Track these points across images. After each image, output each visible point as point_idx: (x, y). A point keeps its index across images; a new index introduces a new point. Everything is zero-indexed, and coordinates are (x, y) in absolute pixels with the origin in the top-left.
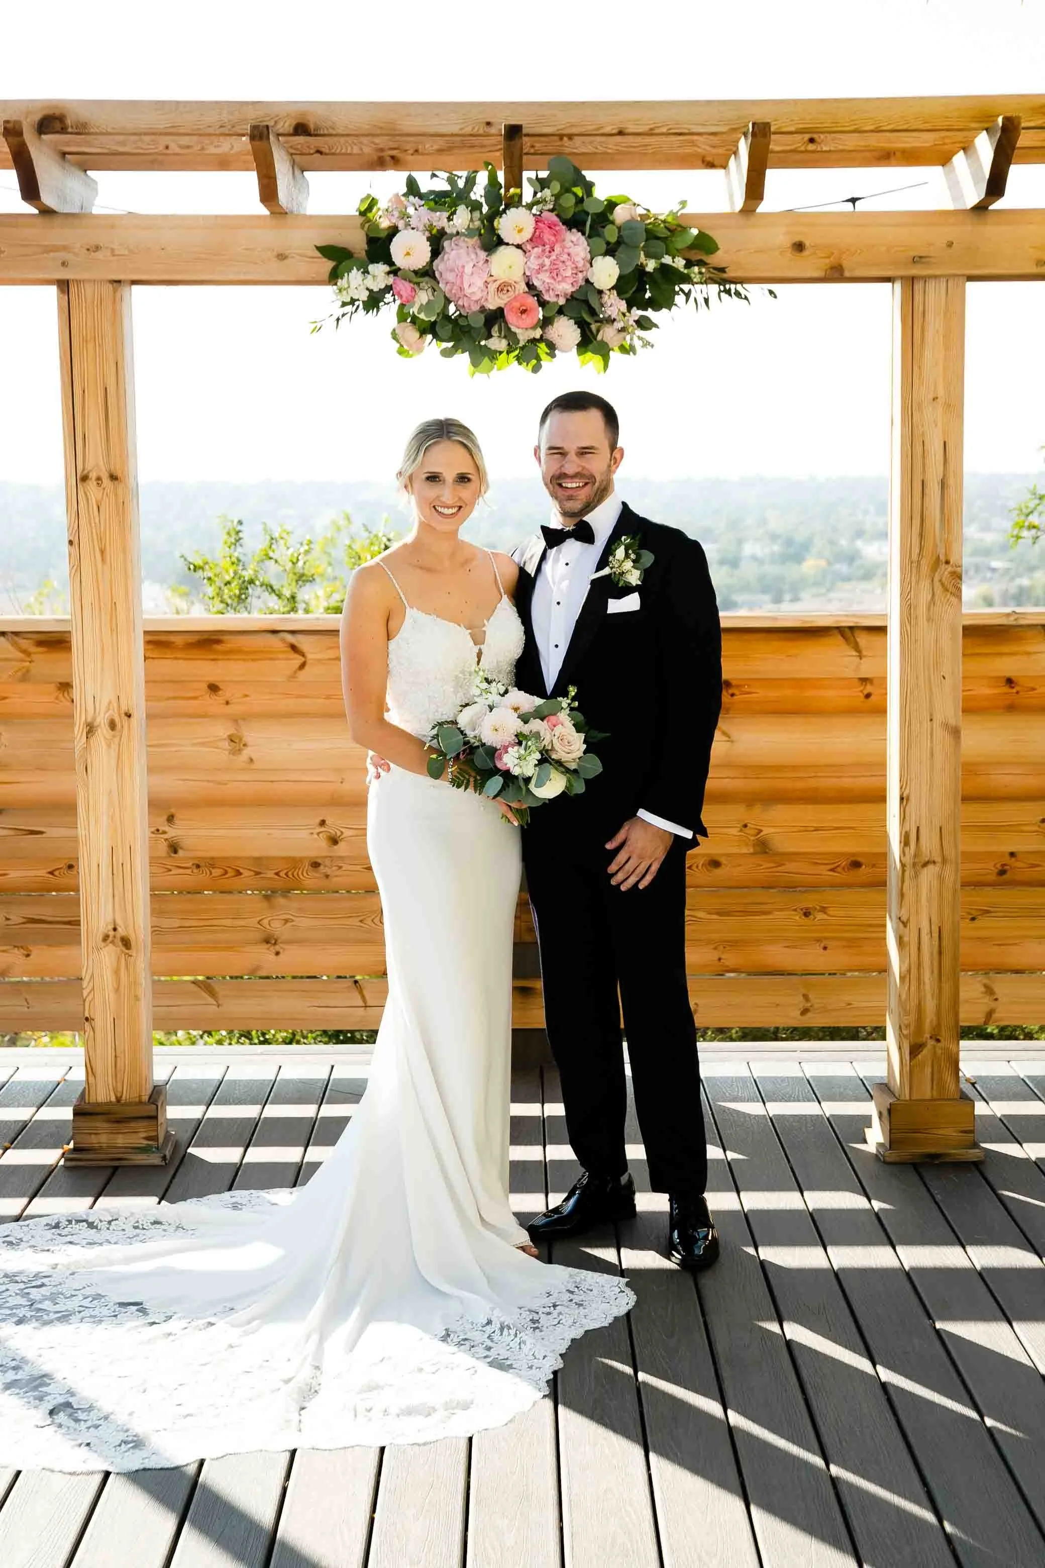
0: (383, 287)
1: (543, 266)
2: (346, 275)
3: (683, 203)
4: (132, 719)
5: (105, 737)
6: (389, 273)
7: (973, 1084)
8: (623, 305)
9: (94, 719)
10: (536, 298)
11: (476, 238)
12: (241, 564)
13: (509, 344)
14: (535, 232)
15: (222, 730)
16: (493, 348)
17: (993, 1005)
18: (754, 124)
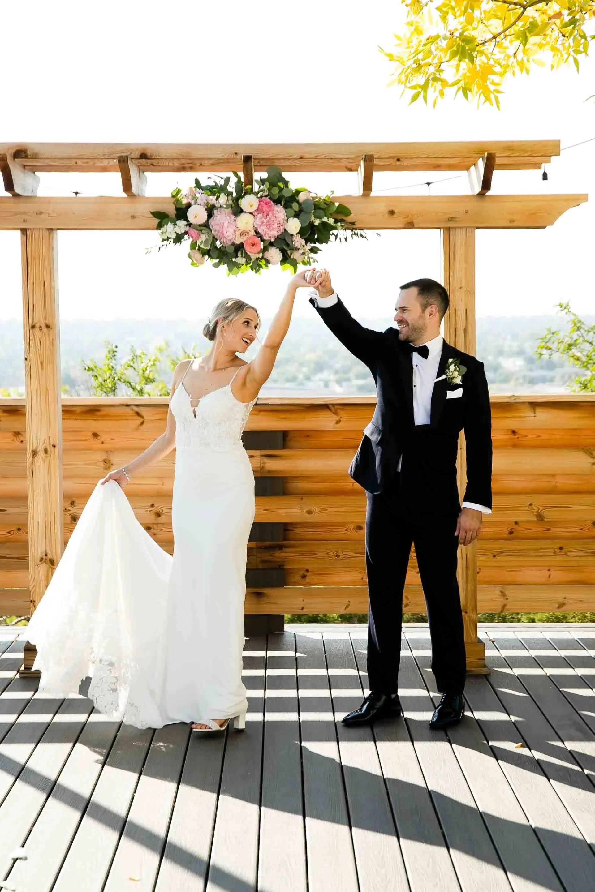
0: (183, 231)
1: (263, 222)
2: (165, 225)
3: (333, 192)
4: (56, 448)
5: (42, 457)
6: (186, 225)
7: (493, 642)
8: (303, 242)
9: (37, 448)
10: (259, 238)
11: (230, 209)
12: (114, 370)
13: (246, 261)
14: (258, 207)
15: (100, 457)
16: (239, 262)
17: (505, 602)
18: (365, 156)
